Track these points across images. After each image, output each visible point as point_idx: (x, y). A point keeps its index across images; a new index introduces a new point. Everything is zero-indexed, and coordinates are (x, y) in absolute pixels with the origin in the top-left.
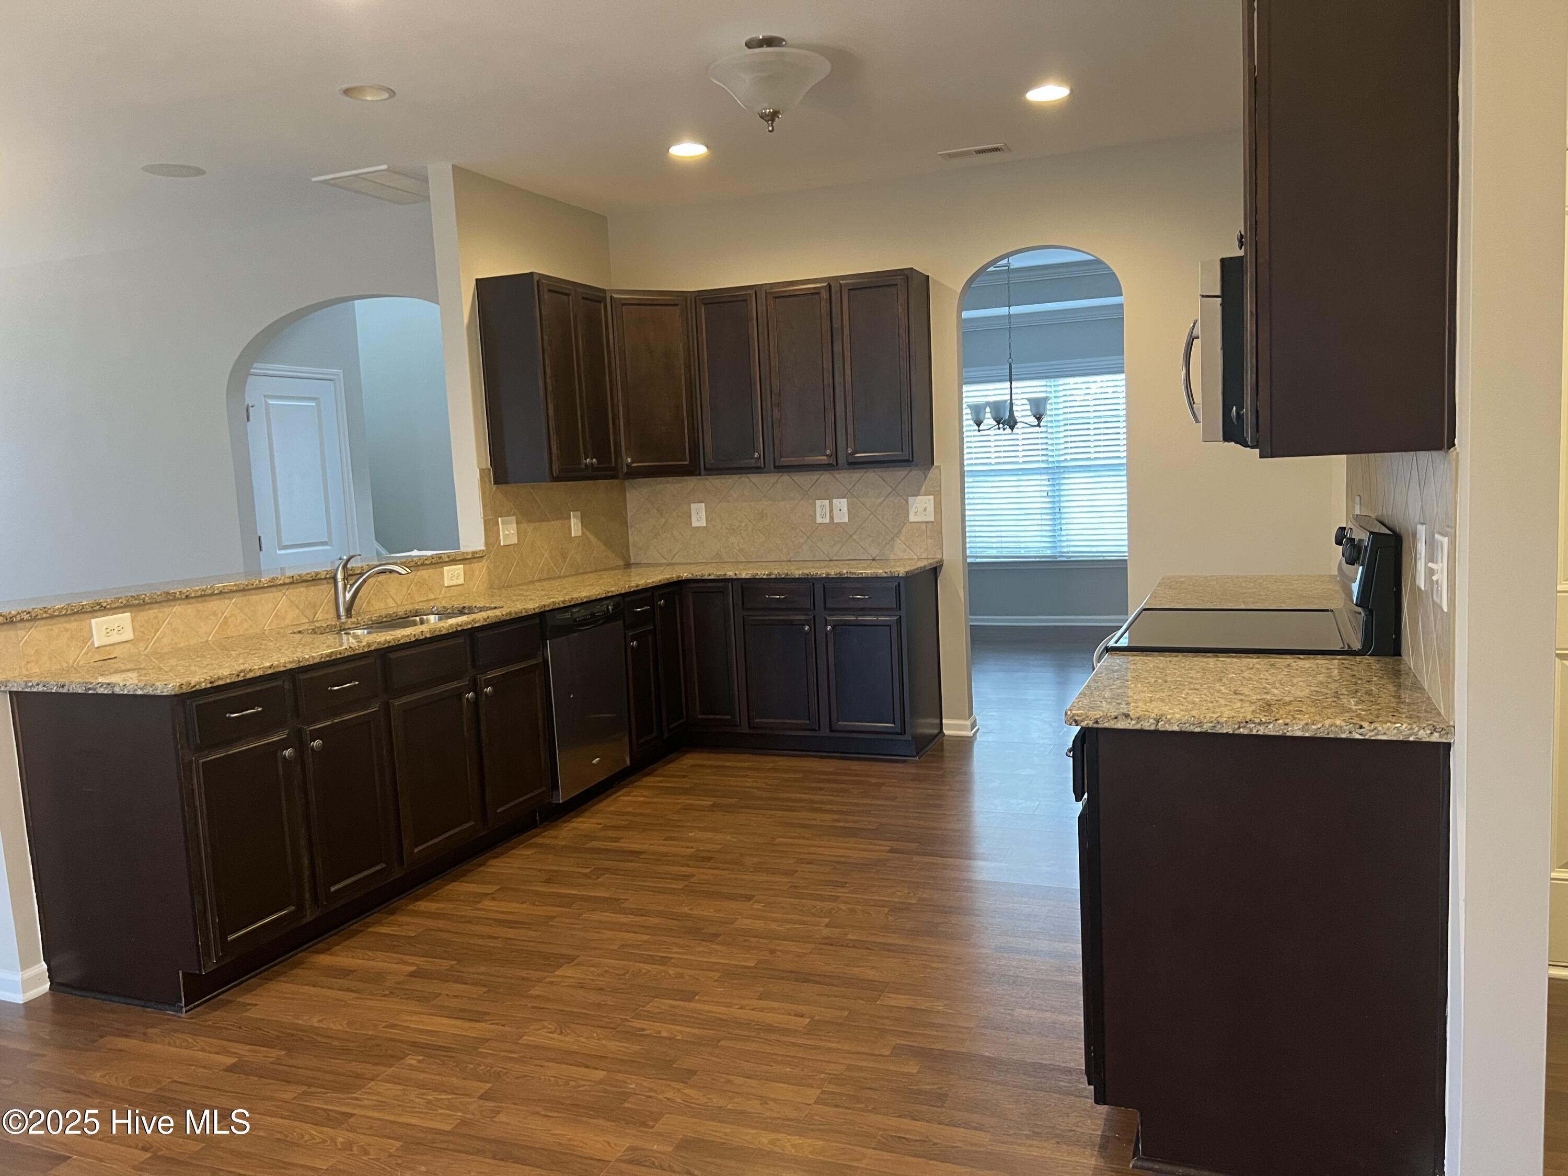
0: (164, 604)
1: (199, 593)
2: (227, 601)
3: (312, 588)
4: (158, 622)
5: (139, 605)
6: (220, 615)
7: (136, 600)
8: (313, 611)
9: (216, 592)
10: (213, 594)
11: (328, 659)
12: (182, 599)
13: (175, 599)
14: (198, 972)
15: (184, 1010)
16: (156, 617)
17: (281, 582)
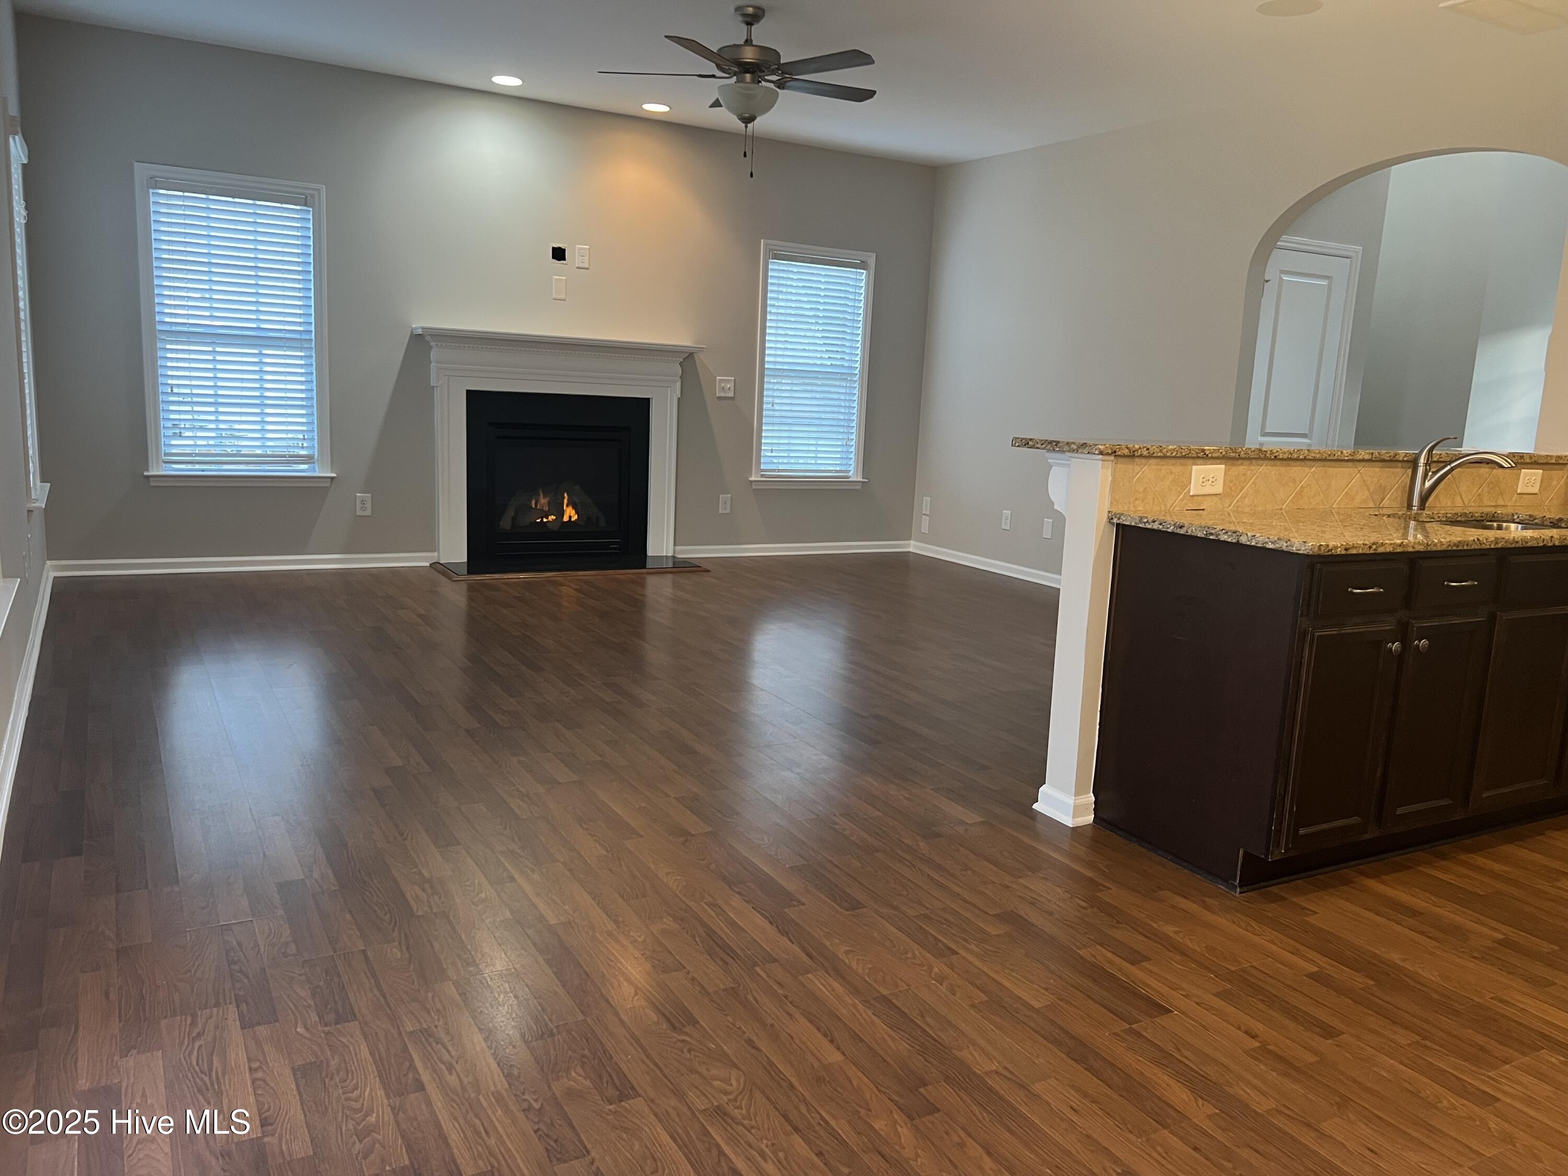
0: (1254, 461)
1: (1286, 456)
2: (1307, 469)
3: (1387, 470)
4: (1245, 480)
5: (1234, 458)
6: (1298, 482)
7: (1233, 452)
8: (1381, 496)
9: (1301, 457)
10: (1298, 459)
11: (1455, 548)
12: (1270, 459)
13: (1266, 458)
14: (1263, 856)
15: (1238, 890)
16: (1244, 475)
17: (1361, 457)
